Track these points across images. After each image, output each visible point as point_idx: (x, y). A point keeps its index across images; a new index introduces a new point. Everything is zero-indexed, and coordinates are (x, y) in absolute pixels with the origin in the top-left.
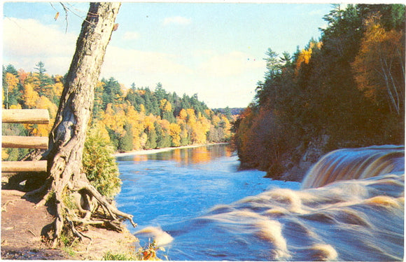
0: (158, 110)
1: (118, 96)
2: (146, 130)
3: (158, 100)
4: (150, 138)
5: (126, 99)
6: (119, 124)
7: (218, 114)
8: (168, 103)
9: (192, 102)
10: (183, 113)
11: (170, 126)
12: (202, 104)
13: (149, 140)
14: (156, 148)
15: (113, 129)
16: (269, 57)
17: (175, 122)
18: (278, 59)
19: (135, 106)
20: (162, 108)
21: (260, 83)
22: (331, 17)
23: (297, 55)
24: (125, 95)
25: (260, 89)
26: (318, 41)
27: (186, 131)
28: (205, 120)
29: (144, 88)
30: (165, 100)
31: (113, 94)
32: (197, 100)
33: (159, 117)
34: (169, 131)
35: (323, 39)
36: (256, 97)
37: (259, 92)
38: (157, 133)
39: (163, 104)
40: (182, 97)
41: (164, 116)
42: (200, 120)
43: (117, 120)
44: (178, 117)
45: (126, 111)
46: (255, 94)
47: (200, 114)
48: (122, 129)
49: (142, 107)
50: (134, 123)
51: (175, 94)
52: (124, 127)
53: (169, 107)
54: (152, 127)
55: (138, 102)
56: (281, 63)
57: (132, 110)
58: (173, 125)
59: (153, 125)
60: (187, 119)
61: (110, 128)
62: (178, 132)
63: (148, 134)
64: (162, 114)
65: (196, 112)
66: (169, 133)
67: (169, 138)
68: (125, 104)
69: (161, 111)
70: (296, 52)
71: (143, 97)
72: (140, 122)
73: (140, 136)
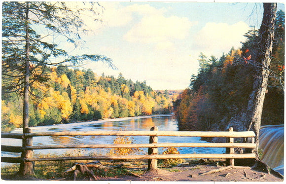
0: (119, 91)
1: (93, 81)
2: (112, 105)
3: (120, 84)
4: (115, 110)
5: (98, 83)
6: (94, 101)
7: (160, 95)
8: (127, 87)
9: (142, 86)
10: (137, 93)
11: (128, 102)
12: (149, 88)
13: (114, 112)
14: (118, 118)
15: (90, 104)
16: (201, 58)
17: (131, 100)
18: (207, 59)
19: (104, 88)
20: (122, 90)
21: (193, 76)
22: (249, 34)
23: (223, 58)
24: (97, 81)
25: (193, 80)
26: (239, 50)
27: (138, 106)
28: (151, 99)
29: (110, 76)
30: (124, 85)
31: (90, 80)
32: (145, 85)
33: (121, 96)
34: (127, 106)
35: (243, 49)
36: (191, 84)
37: (192, 81)
38: (119, 107)
39: (123, 87)
40: (135, 83)
41: (124, 95)
42: (148, 98)
43: (93, 98)
44: (133, 96)
45: (98, 92)
46: (190, 82)
47: (147, 94)
48: (96, 104)
49: (109, 89)
50: (104, 100)
51: (130, 80)
52: (98, 102)
53: (127, 90)
54: (116, 103)
55: (106, 86)
56: (209, 63)
57: (102, 91)
58: (130, 102)
59: (117, 101)
60: (139, 98)
61: (88, 103)
62: (133, 107)
63: (113, 108)
64: (122, 94)
65: (145, 93)
66: (127, 107)
67: (127, 111)
68: (98, 87)
69: (122, 92)
70: (222, 56)
71: (109, 82)
72: (108, 99)
73: (108, 109)
